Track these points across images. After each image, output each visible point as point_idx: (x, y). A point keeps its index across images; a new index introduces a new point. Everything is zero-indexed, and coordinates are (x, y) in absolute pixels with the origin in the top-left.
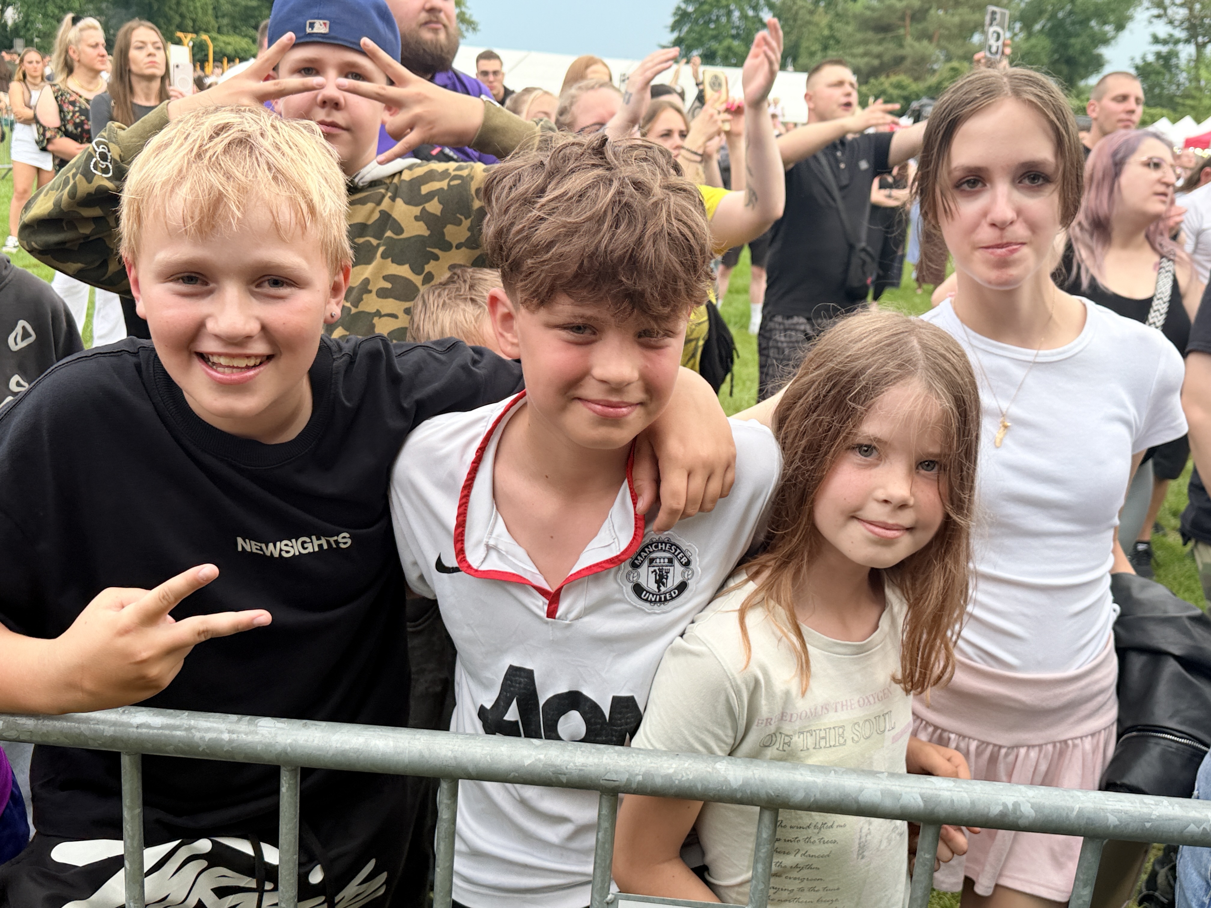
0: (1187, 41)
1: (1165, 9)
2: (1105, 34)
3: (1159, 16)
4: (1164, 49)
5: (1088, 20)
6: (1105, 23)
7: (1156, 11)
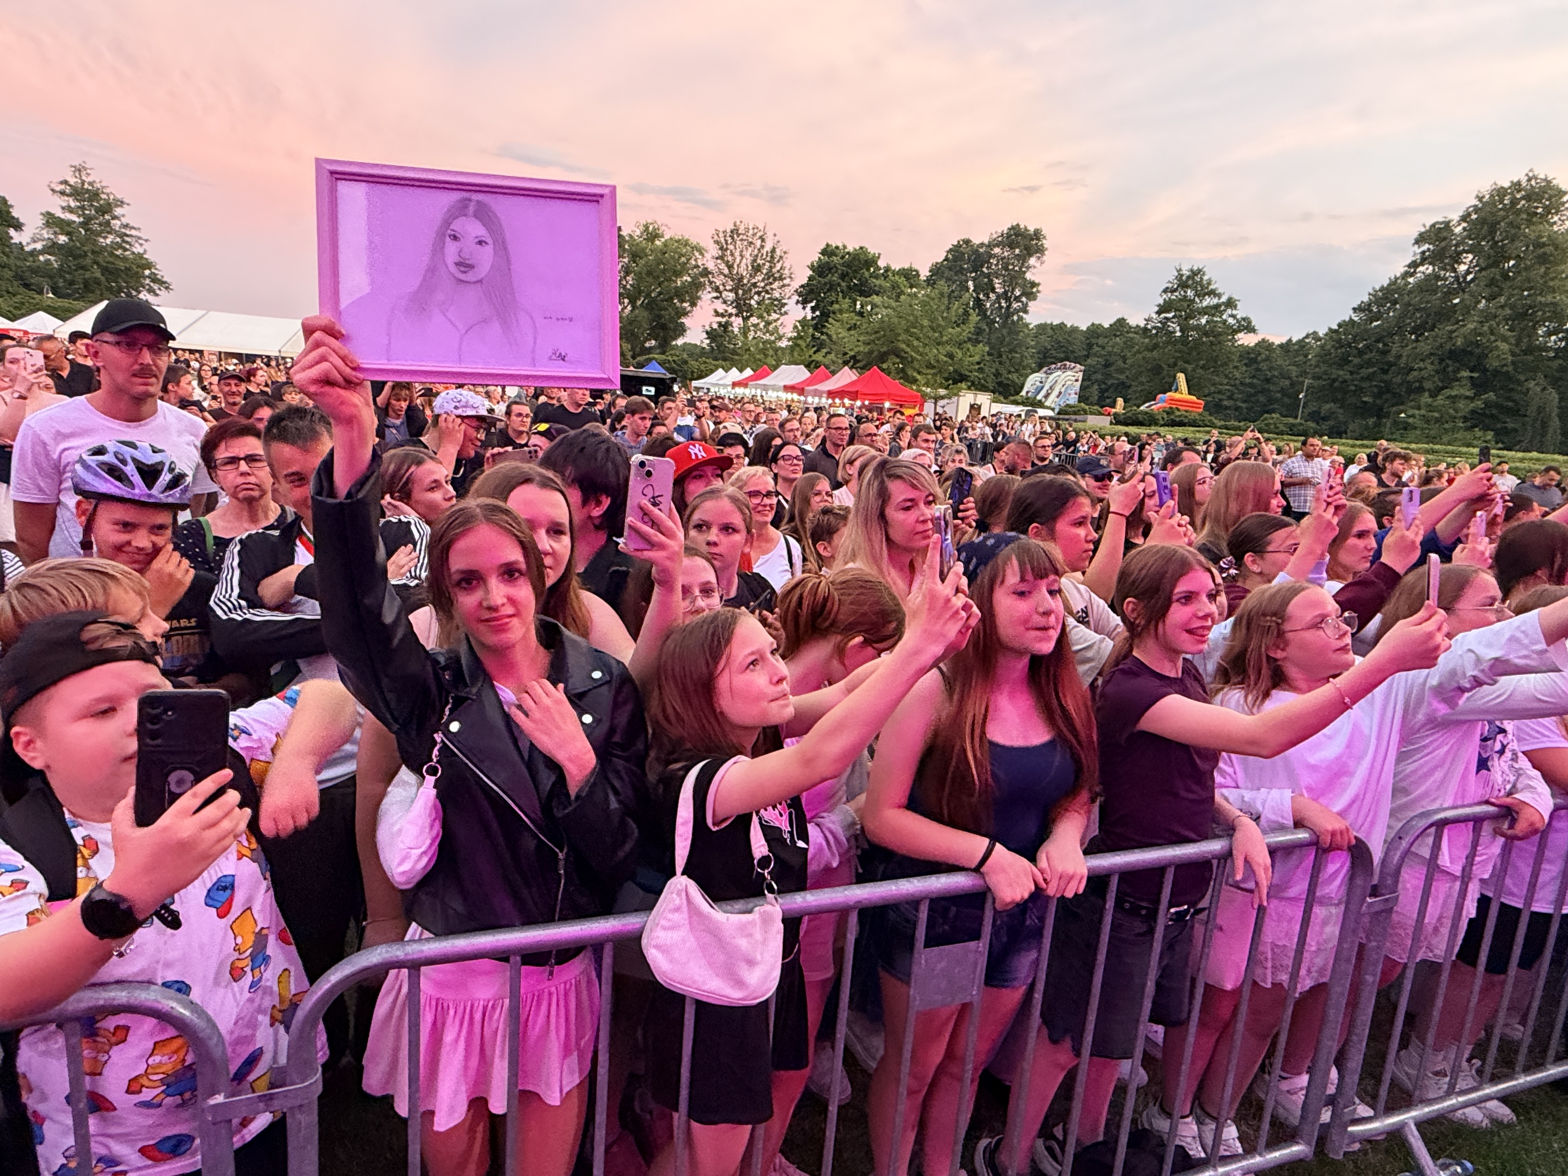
0: (737, 315)
1: (720, 293)
2: (685, 309)
3: (717, 298)
4: (724, 320)
5: (672, 299)
6: (683, 301)
7: (715, 294)
